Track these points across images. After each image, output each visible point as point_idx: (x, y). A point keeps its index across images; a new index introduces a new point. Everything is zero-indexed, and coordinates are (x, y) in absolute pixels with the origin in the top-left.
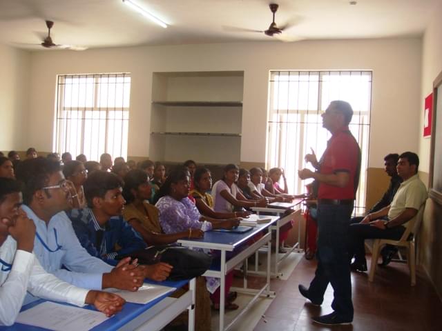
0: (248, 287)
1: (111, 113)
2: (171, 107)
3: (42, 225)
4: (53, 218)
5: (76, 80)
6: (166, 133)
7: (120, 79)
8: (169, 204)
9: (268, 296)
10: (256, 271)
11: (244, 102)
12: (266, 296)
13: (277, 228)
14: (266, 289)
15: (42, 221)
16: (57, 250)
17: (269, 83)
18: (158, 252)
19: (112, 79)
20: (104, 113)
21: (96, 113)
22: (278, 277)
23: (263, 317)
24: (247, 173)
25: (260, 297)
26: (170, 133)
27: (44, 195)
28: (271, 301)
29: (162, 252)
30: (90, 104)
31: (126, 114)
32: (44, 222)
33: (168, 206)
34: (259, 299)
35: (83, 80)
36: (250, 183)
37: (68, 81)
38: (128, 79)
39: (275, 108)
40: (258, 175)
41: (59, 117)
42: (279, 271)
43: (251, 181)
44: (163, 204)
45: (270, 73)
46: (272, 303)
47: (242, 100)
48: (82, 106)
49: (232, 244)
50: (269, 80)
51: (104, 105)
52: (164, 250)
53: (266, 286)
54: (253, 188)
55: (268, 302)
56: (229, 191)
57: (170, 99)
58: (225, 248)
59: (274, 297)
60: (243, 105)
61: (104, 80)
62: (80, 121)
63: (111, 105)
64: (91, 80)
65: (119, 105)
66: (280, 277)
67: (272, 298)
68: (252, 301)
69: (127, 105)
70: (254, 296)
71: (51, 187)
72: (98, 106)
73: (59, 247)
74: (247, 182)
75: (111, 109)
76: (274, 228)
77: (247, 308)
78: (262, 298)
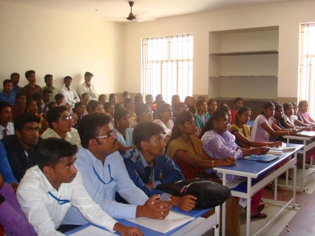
0: (278, 199)
1: (180, 63)
2: (224, 57)
3: (99, 163)
4: (108, 158)
5: (155, 41)
6: (221, 77)
7: (186, 38)
8: (212, 137)
9: (294, 208)
10: (287, 185)
11: (280, 51)
12: (292, 207)
13: (304, 152)
14: (292, 202)
15: (99, 160)
16: (110, 181)
17: (300, 34)
18: (185, 186)
19: (180, 39)
20: (175, 64)
21: (170, 64)
22: (304, 191)
23: (287, 226)
24: (282, 108)
25: (287, 208)
26: (223, 77)
27: (96, 143)
28: (296, 212)
29: (188, 186)
30: (165, 58)
31: (191, 64)
32: (101, 161)
33: (211, 138)
34: (286, 210)
35: (159, 40)
36: (284, 116)
37: (150, 42)
38: (191, 38)
39: (305, 54)
40: (290, 109)
41: (144, 68)
42: (305, 186)
43: (285, 113)
44: (207, 137)
45: (300, 26)
46: (297, 213)
47: (278, 49)
48: (160, 59)
49: (256, 173)
50: (300, 31)
51: (174, 58)
52: (189, 185)
53: (292, 199)
54: (286, 119)
55: (293, 213)
56: (267, 123)
57: (223, 51)
58: (251, 175)
59: (299, 208)
60: (279, 53)
61: (174, 39)
62: (159, 70)
63: (180, 58)
64: (165, 40)
65: (185, 58)
66: (306, 191)
67: (296, 210)
68: (279, 212)
69: (191, 57)
70: (282, 207)
71: (101, 137)
72: (171, 59)
73: (112, 179)
74: (281, 115)
75: (180, 61)
76: (301, 152)
77: (272, 219)
78: (289, 209)
